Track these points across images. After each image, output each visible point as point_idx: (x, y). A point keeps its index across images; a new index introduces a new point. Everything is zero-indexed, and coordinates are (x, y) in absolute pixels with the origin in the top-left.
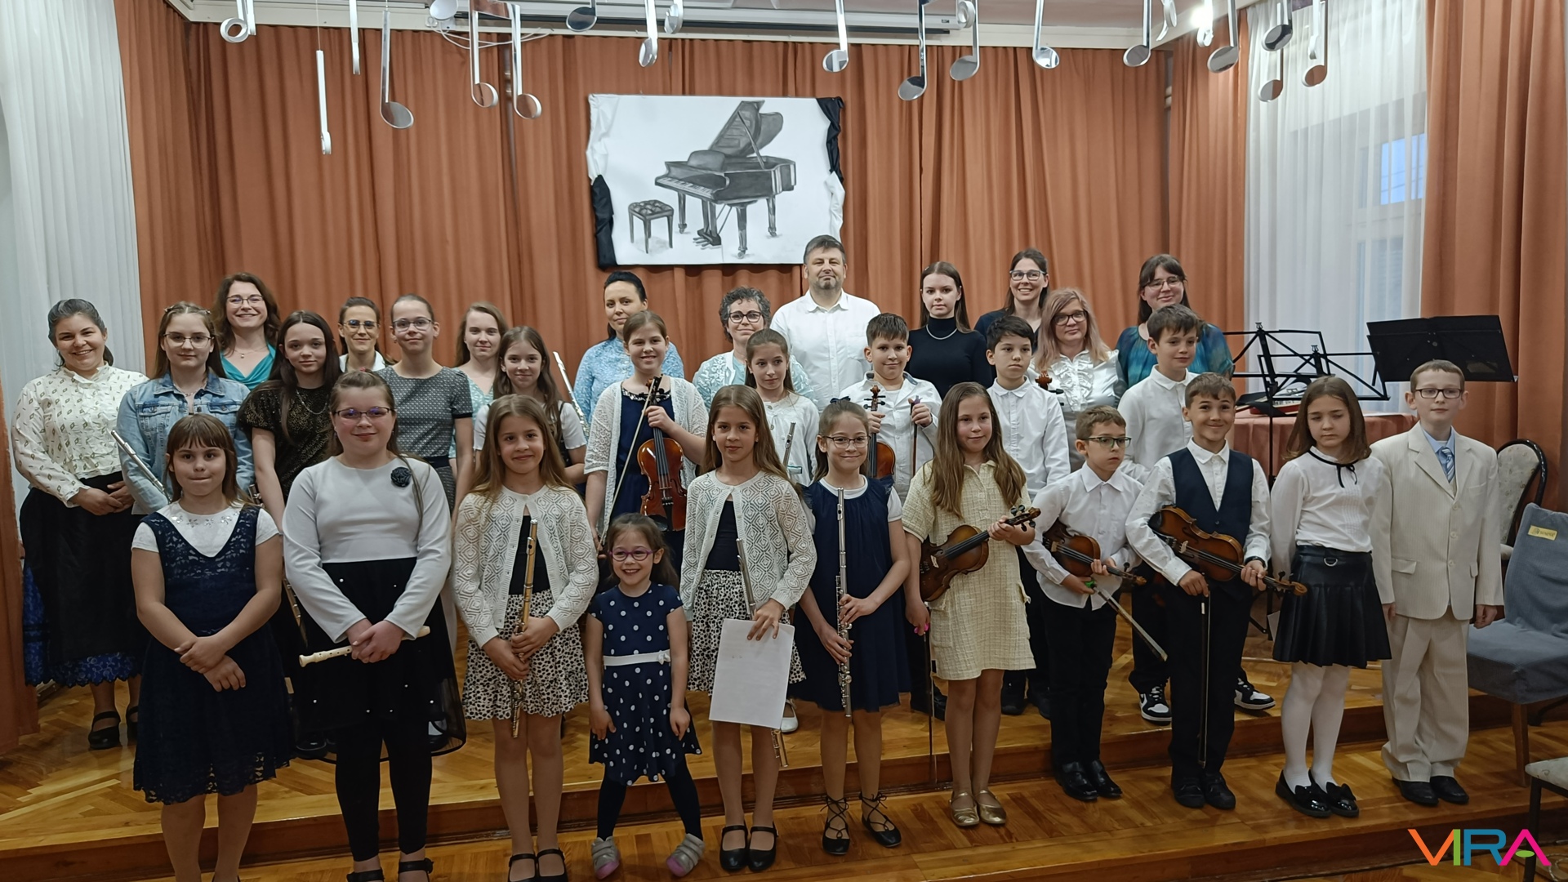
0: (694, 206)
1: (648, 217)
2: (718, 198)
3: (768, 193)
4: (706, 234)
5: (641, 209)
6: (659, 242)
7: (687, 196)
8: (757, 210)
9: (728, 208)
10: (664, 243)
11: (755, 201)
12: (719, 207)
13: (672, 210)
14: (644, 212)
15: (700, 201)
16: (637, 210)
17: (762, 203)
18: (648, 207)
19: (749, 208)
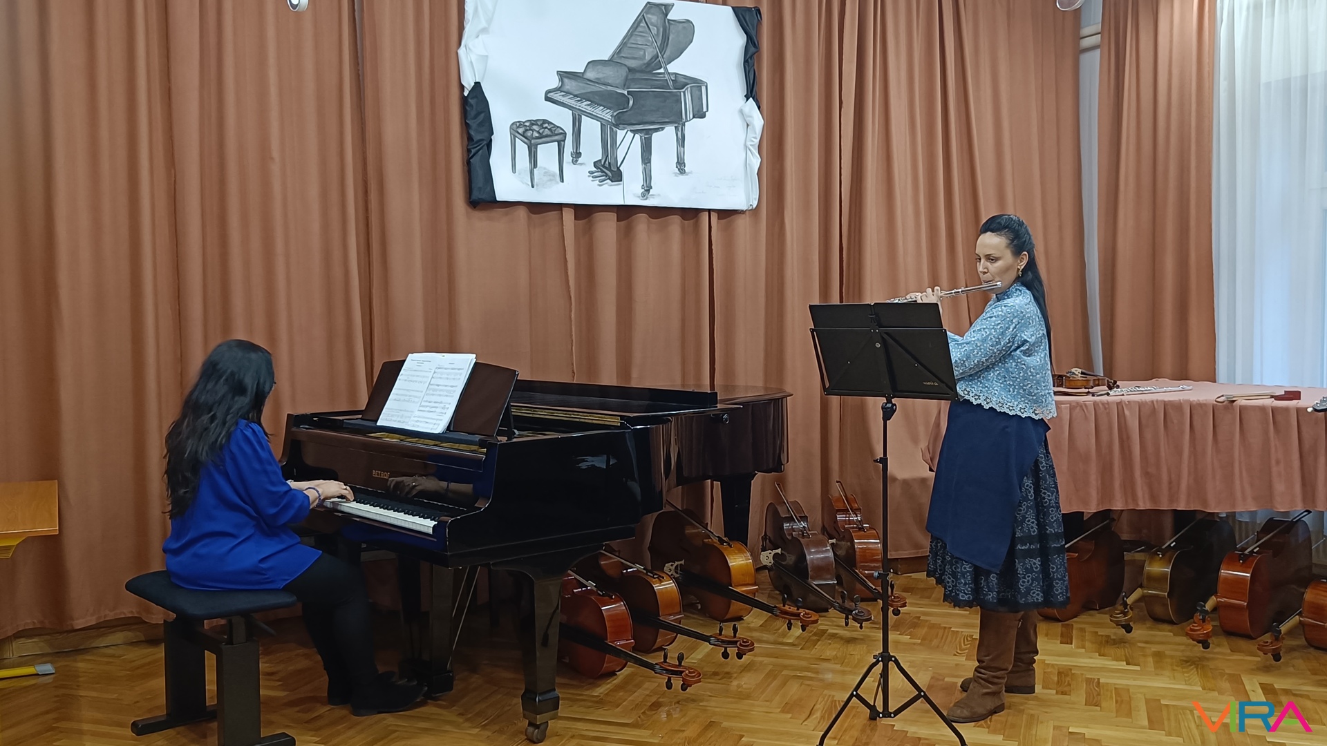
0: (591, 130)
1: (533, 141)
2: (620, 122)
3: (678, 120)
4: (604, 166)
5: (526, 130)
6: (547, 173)
7: (583, 116)
8: (664, 139)
9: (630, 135)
10: (554, 175)
11: (663, 129)
12: (620, 133)
13: (565, 134)
14: (529, 134)
15: (599, 123)
16: (521, 130)
17: (670, 130)
18: (535, 127)
19: (656, 137)
